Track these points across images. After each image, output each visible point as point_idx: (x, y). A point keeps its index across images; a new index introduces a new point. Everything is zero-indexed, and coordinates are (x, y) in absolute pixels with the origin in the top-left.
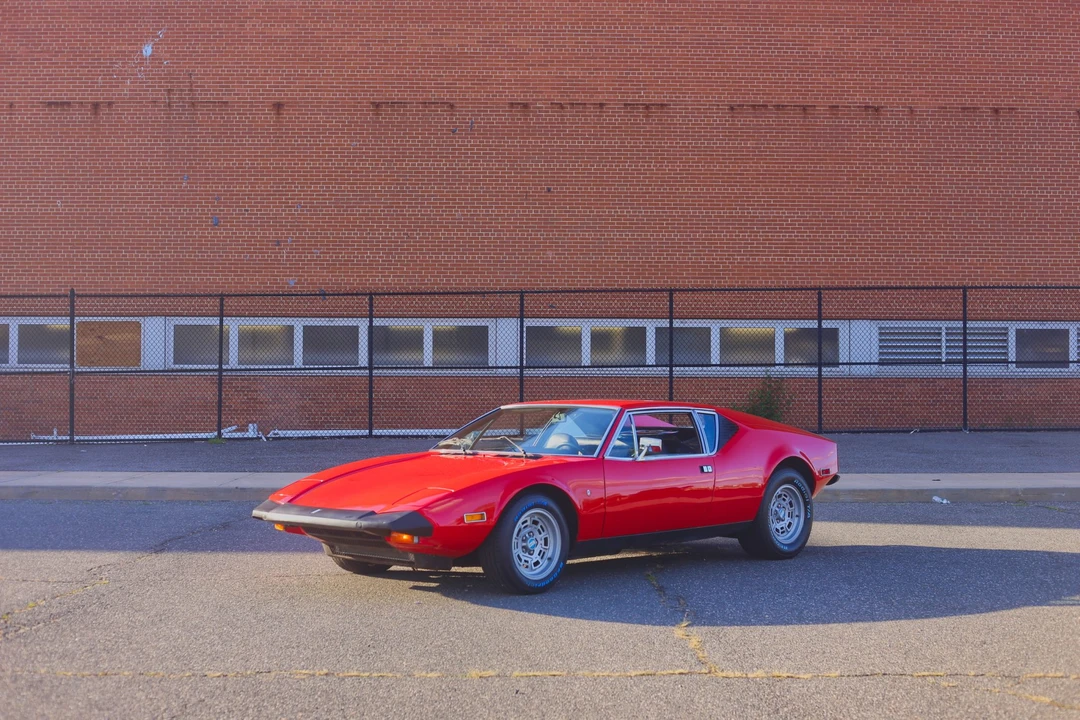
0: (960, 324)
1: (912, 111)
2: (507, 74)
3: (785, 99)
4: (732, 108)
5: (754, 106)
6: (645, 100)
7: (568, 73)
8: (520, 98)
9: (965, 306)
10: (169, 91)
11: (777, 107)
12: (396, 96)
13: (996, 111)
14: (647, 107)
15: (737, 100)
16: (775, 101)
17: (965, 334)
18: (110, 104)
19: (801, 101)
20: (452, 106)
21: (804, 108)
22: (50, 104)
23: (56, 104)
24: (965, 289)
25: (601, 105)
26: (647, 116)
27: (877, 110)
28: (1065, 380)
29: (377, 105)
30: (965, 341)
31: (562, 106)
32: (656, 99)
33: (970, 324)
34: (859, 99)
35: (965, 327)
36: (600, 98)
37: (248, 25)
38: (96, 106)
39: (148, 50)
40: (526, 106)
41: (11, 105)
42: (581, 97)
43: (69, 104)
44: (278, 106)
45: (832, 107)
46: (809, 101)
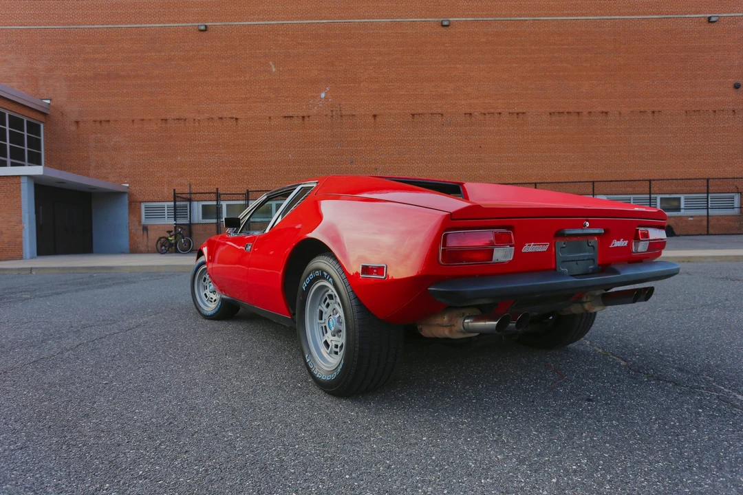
0: (648, 196)
1: (620, 113)
2: (463, 102)
3: (570, 110)
4: (550, 114)
5: (559, 113)
6: (517, 111)
7: (487, 101)
8: (468, 111)
9: (650, 188)
10: (332, 111)
11: (568, 113)
12: (420, 111)
13: (653, 112)
14: (518, 114)
15: (553, 110)
16: (567, 110)
17: (650, 199)
18: (309, 116)
19: (577, 111)
20: (442, 115)
21: (578, 113)
22: (285, 117)
23: (288, 117)
24: (650, 181)
25: (500, 113)
26: (518, 117)
27: (606, 113)
28: (680, 217)
29: (413, 115)
30: (650, 202)
31: (485, 114)
32: (520, 110)
33: (652, 196)
34: (600, 109)
35: (650, 197)
36: (499, 111)
37: (362, 85)
38: (303, 117)
39: (323, 95)
40: (471, 114)
41: (270, 118)
42: (492, 111)
43: (292, 117)
44: (375, 116)
45: (590, 112)
46: (580, 110)
